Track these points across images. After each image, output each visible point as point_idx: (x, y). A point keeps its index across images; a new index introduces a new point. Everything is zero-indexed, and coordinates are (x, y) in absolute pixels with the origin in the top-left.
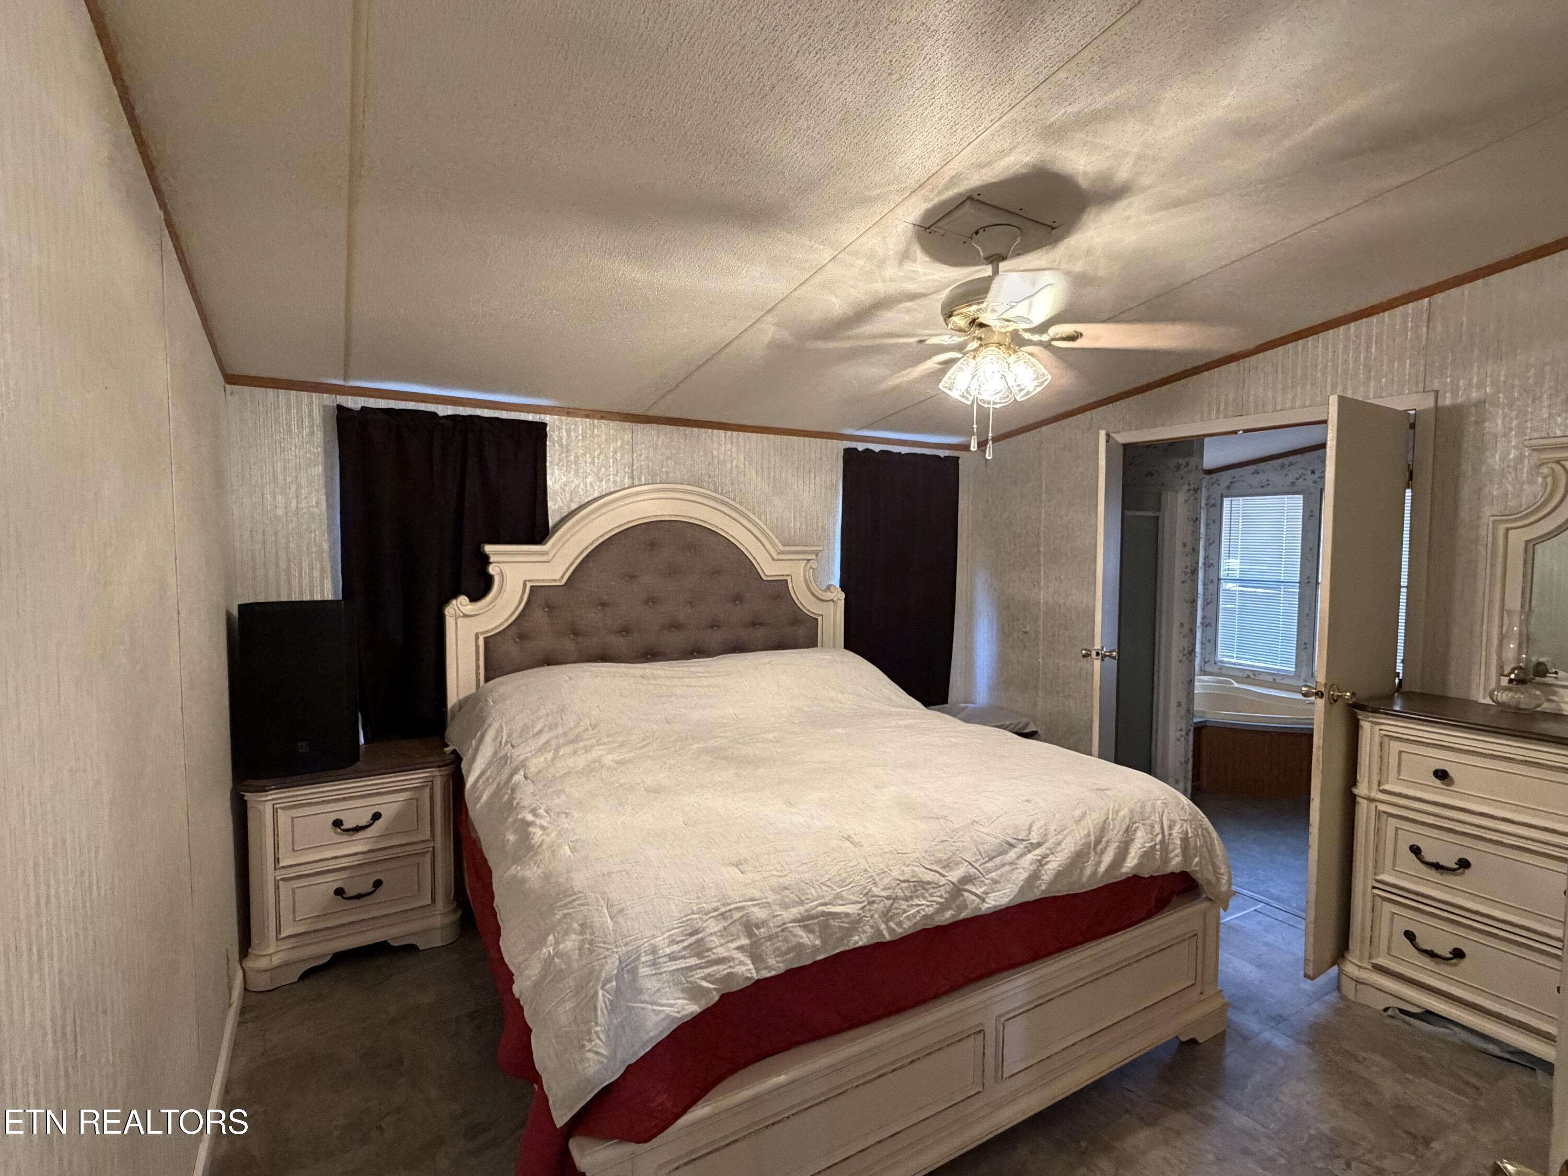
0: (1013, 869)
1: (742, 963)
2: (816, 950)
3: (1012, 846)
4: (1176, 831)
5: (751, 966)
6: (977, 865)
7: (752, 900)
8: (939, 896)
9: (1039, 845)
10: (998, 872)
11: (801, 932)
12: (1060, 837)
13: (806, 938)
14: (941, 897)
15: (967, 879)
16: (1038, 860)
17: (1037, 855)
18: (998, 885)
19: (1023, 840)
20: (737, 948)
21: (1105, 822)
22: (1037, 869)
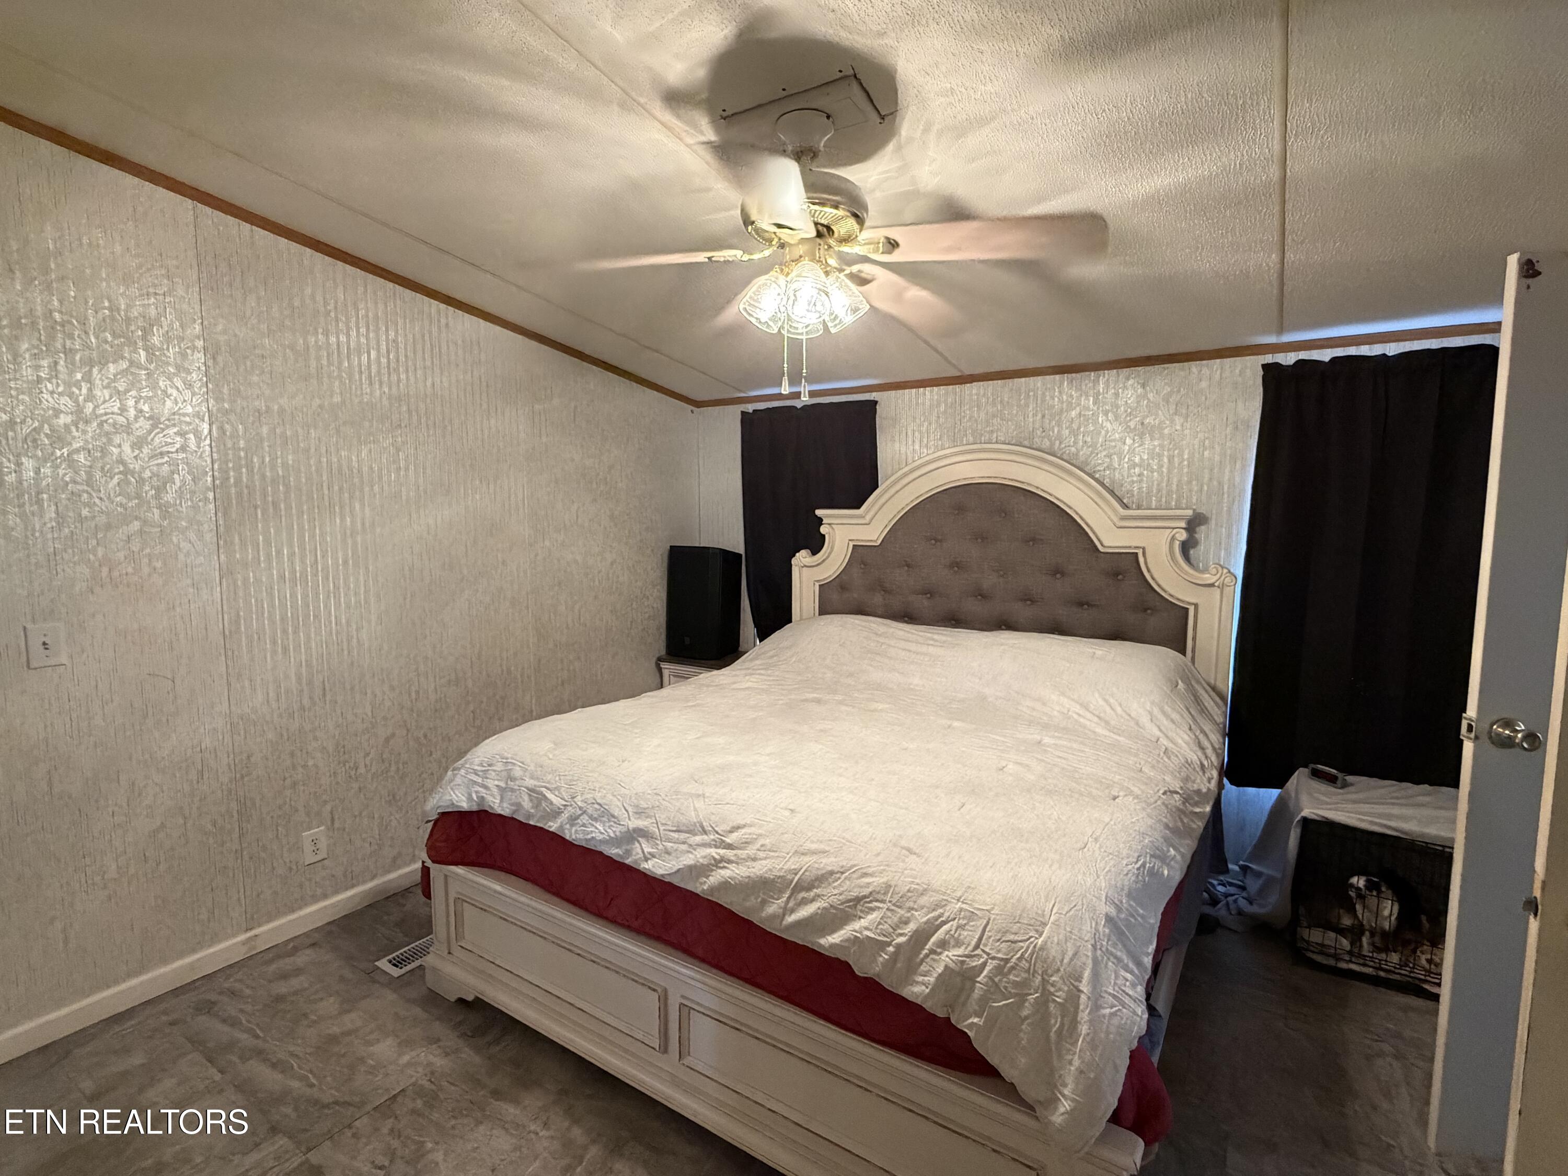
0: (689, 852)
1: (493, 795)
2: (530, 816)
3: (705, 832)
4: (950, 956)
5: (498, 801)
6: (662, 828)
7: (523, 763)
8: (614, 831)
9: (730, 847)
10: (675, 846)
11: (526, 798)
12: (761, 854)
13: (527, 804)
14: (614, 832)
15: (642, 833)
16: (715, 859)
17: (719, 854)
18: (667, 856)
19: (717, 833)
20: (497, 786)
21: (832, 873)
22: (708, 865)
